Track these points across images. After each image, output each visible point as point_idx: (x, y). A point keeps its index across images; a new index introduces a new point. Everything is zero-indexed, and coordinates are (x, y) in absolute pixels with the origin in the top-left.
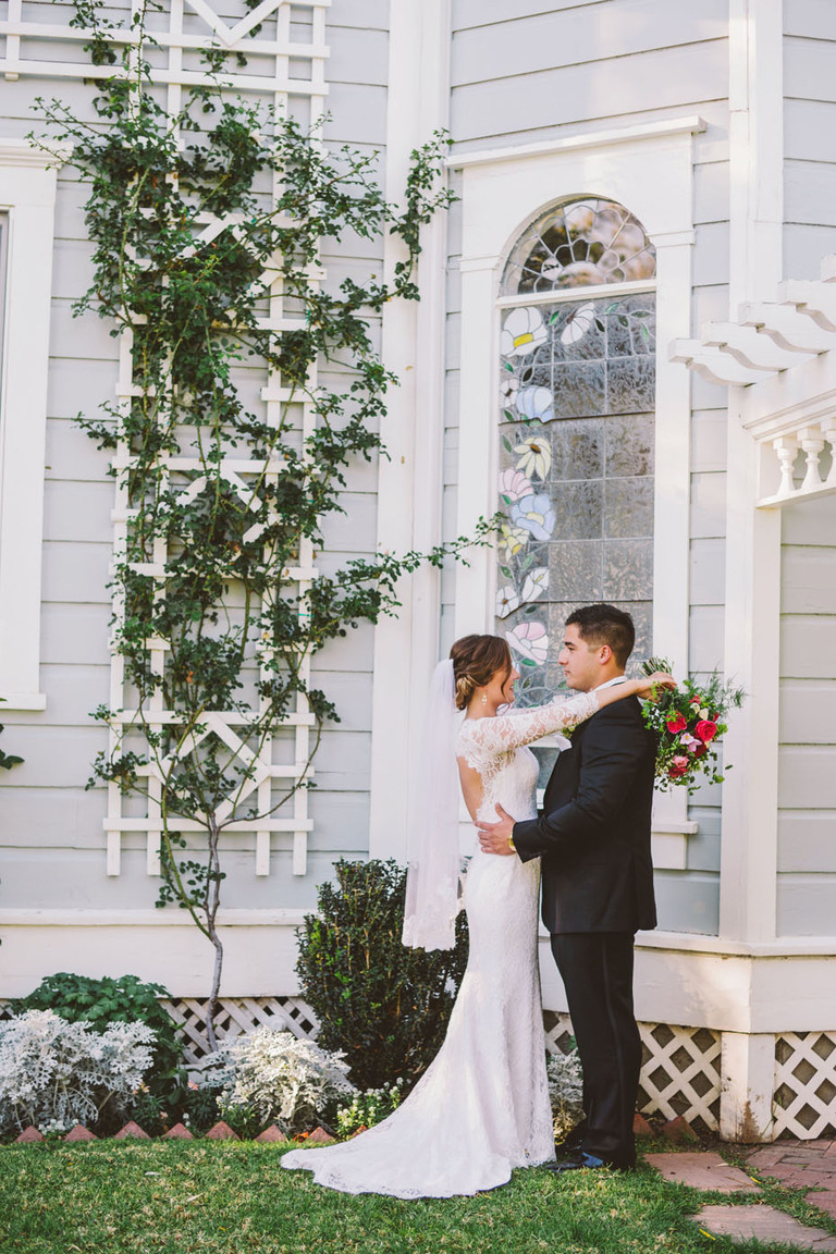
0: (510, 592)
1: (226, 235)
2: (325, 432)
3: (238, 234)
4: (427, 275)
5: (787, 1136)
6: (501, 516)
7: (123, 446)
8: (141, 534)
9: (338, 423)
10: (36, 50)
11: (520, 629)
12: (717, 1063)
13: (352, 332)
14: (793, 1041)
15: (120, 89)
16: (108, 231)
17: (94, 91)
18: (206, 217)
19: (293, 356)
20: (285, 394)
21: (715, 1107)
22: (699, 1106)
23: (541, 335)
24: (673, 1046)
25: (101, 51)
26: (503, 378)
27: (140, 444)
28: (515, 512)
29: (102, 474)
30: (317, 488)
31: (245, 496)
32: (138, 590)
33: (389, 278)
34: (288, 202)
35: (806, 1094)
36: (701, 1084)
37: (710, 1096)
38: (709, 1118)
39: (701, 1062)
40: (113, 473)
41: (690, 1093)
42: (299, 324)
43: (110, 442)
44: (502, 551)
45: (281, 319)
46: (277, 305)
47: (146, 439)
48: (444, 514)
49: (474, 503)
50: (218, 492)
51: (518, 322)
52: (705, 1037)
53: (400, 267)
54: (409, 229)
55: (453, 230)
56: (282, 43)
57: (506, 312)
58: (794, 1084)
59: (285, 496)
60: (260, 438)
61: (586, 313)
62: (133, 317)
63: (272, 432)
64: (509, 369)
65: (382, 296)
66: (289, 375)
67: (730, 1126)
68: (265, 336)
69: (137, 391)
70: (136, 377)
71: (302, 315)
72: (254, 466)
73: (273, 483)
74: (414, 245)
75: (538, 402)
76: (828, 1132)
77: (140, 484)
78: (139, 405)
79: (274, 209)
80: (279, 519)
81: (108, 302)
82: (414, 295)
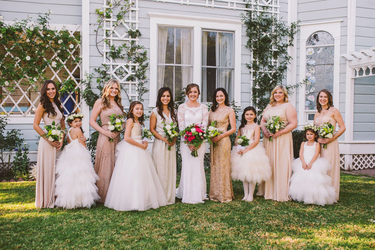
0: (308, 91)
1: (267, 36)
2: (281, 66)
3: (269, 36)
4: (294, 42)
5: (354, 169)
6: (306, 80)
7: (252, 69)
8: (255, 82)
9: (282, 65)
10: (238, 5)
11: (310, 96)
12: (344, 159)
13: (283, 51)
14: (354, 156)
15: (250, 12)
16: (250, 35)
17: (247, 12)
18: (264, 33)
19: (276, 55)
20: (274, 61)
21: (344, 166)
23: (313, 52)
25: (247, 6)
26: (307, 59)
27: (254, 68)
28: (309, 79)
29: (249, 73)
30: (280, 75)
31: (269, 76)
32: (254, 90)
33: (288, 43)
34: (276, 31)
35: (356, 163)
37: (343, 164)
40: (251, 72)
42: (276, 50)
43: (250, 68)
44: (306, 85)
45: (274, 49)
46: (273, 47)
47: (256, 67)
48: (297, 79)
49: (302, 78)
50: (266, 75)
51: (309, 50)
53: (290, 41)
54: (292, 35)
55: (299, 35)
56: (273, 5)
57: (307, 48)
59: (275, 76)
60: (271, 67)
61: (322, 49)
62: (253, 48)
63: (273, 67)
64: (307, 57)
65: (287, 46)
66: (276, 58)
67: (346, 168)
68: (271, 51)
69: (254, 60)
70: (254, 57)
71: (276, 48)
72: (271, 72)
73: (272, 74)
74: (292, 37)
75: (313, 62)
76: (359, 169)
77: (255, 74)
78: (255, 62)
79: (273, 31)
80: (274, 80)
81: (250, 46)
82: (293, 45)
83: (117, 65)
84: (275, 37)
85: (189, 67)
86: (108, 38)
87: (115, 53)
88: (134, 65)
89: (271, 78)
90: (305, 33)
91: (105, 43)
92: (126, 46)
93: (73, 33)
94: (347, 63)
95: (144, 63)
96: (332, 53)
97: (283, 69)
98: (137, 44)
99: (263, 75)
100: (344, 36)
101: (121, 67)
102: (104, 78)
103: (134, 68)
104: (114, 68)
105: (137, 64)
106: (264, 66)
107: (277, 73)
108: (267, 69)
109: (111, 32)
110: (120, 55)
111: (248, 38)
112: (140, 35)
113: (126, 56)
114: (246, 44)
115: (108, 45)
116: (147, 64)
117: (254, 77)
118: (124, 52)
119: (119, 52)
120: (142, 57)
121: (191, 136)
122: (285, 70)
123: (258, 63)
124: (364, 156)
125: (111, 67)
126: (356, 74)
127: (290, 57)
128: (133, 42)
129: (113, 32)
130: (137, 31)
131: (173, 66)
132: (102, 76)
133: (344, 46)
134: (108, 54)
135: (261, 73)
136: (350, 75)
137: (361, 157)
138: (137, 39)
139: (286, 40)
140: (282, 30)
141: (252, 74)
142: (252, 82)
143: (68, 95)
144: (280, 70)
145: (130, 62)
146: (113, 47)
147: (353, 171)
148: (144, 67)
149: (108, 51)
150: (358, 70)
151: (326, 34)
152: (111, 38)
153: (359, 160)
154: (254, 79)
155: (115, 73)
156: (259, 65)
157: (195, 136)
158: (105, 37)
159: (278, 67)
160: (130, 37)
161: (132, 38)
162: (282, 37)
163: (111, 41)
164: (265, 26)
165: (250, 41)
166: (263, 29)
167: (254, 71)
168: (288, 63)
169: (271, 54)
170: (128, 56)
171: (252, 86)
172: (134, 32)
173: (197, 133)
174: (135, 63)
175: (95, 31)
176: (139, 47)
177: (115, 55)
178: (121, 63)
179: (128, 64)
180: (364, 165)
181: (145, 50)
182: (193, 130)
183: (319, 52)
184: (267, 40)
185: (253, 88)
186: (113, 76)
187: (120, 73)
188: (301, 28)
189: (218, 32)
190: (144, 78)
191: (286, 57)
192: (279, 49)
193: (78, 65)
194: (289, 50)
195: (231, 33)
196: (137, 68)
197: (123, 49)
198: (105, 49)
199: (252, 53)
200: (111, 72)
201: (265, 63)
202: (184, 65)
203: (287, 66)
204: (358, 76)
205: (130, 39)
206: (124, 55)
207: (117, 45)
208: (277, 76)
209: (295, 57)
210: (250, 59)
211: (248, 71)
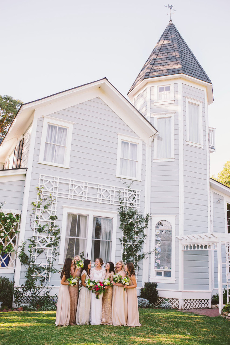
0: (156, 257)
1: (132, 222)
2: (140, 241)
3: (133, 222)
4: (148, 226)
5: (185, 309)
6: (155, 249)
7: (123, 241)
8: (124, 250)
10: (116, 202)
11: (157, 260)
12: (178, 302)
13: (142, 231)
14: (185, 300)
15: (123, 207)
16: (122, 221)
17: (120, 207)
18: (130, 220)
19: (137, 233)
20: (136, 237)
21: (178, 306)
22: (177, 306)
23: (160, 233)
24: (174, 301)
25: (121, 203)
27: (124, 241)
28: (157, 249)
30: (139, 246)
31: (133, 247)
32: (124, 255)
34: (137, 219)
35: (186, 305)
36: (177, 304)
37: (178, 305)
38: (178, 308)
39: (177, 302)
40: (122, 244)
41: (176, 305)
42: (138, 230)
43: (121, 241)
44: (155, 253)
46: (135, 229)
47: (125, 241)
48: (150, 249)
49: (153, 248)
50: (131, 246)
51: (157, 231)
52: (177, 299)
53: (146, 225)
54: (147, 221)
55: (151, 222)
56: (136, 203)
57: (156, 230)
58: (185, 304)
59: (136, 247)
60: (134, 241)
61: (164, 231)
62: (124, 229)
63: (135, 241)
64: (156, 235)
65: (144, 227)
66: (137, 235)
67: (180, 308)
68: (134, 231)
69: (124, 236)
70: (124, 234)
71: (137, 229)
72: (134, 244)
73: (135, 245)
74: (147, 223)
75: (159, 239)
76: (188, 309)
77: (124, 245)
78: (124, 237)
79: (136, 219)
80: (136, 249)
81: (122, 227)
82: (147, 228)
83: (41, 237)
84: (137, 222)
85: (84, 239)
86: (38, 220)
88: (52, 237)
89: (134, 248)
90: (154, 221)
91: (35, 223)
92: (48, 225)
93: (15, 215)
94: (179, 241)
95: (58, 236)
96: (171, 234)
97: (141, 242)
98: (54, 224)
99: (129, 245)
100: (177, 224)
101: (44, 238)
102: (33, 244)
103: (51, 239)
104: (39, 239)
105: (53, 237)
106: (130, 240)
107: (138, 245)
108: (132, 242)
109: (40, 216)
110: (44, 230)
111: (121, 223)
112: (57, 218)
113: (48, 231)
114: (119, 226)
115: (37, 224)
116: (60, 237)
117: (124, 247)
118: (46, 229)
119: (43, 228)
120: (57, 232)
121: (98, 288)
122: (142, 243)
123: (126, 238)
124: (190, 300)
125: (38, 238)
126: (184, 248)
127: (146, 235)
128: (52, 223)
129: (41, 217)
130: (56, 216)
131: (75, 239)
132: (32, 243)
133: (177, 230)
134: (37, 230)
135: (128, 245)
136: (181, 249)
137: (189, 301)
138: (55, 221)
139: (143, 224)
140: (141, 218)
141: (122, 245)
142: (122, 250)
143: (7, 254)
144: (139, 242)
145: (50, 235)
146: (40, 225)
147: (185, 310)
148: (58, 239)
149: (37, 228)
150: (185, 246)
151: (167, 223)
152: (39, 220)
153: (187, 303)
154: (124, 248)
155: (40, 241)
156: (127, 239)
157: (100, 288)
158: (36, 219)
159: (138, 240)
160: (51, 219)
161: (52, 220)
162: (141, 223)
163: (39, 222)
164: (131, 215)
165: (122, 224)
166: (129, 217)
167: (124, 243)
168: (144, 239)
169: (134, 233)
170: (49, 231)
171: (122, 252)
172: (53, 217)
173: (101, 286)
174: (52, 235)
175: (30, 215)
176: (56, 226)
177: (40, 230)
178: (44, 236)
179: (48, 236)
180: (191, 306)
181: (59, 228)
182: (99, 284)
183: (163, 233)
184: (132, 224)
185: (123, 254)
186: (38, 244)
187: (42, 242)
188: (153, 218)
189: (103, 218)
190: (57, 245)
191: (143, 235)
192: (139, 230)
193: (16, 235)
194: (145, 230)
195: (111, 219)
196: (53, 239)
197: (46, 227)
198: (35, 227)
199: (123, 232)
200: (37, 241)
201: (130, 238)
202: (81, 238)
203: (144, 240)
204: (185, 249)
205: (51, 221)
206: (46, 231)
207: (43, 224)
208: (137, 247)
209: (148, 235)
210: (122, 235)
211: (120, 243)
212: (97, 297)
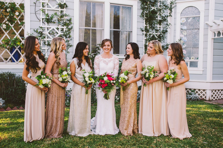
1: (154, 9)
2: (163, 30)
3: (156, 10)
4: (173, 14)
5: (212, 100)
6: (181, 39)
7: (144, 31)
8: (146, 40)
9: (165, 29)
12: (206, 93)
13: (165, 20)
14: (213, 91)
16: (143, 9)
18: (152, 7)
19: (160, 22)
20: (159, 26)
21: (206, 97)
22: (204, 97)
23: (185, 21)
24: (200, 91)
26: (181, 25)
28: (182, 39)
29: (142, 34)
30: (163, 36)
31: (156, 37)
33: (169, 15)
34: (160, 6)
35: (214, 96)
36: (204, 95)
37: (205, 96)
38: (205, 98)
39: (204, 93)
40: (143, 34)
41: (202, 96)
43: (143, 31)
46: (158, 17)
47: (147, 30)
49: (177, 38)
51: (183, 19)
52: (204, 90)
53: (169, 13)
54: (171, 9)
55: (176, 9)
57: (181, 18)
58: (213, 95)
59: (159, 37)
60: (157, 31)
61: (191, 18)
62: (145, 18)
63: (158, 30)
64: (181, 24)
66: (160, 24)
67: (207, 99)
68: (157, 20)
69: (146, 26)
70: (146, 24)
71: (160, 18)
72: (157, 34)
73: (158, 35)
74: (171, 11)
75: (185, 27)
76: (216, 99)
77: (146, 35)
78: (146, 27)
79: (159, 6)
80: (159, 39)
81: (143, 16)
82: (171, 16)
83: (50, 28)
84: (160, 10)
85: (101, 29)
86: (44, 8)
87: (49, 19)
88: (63, 27)
89: (157, 38)
90: (179, 8)
91: (41, 12)
92: (57, 14)
93: (19, 4)
94: (209, 28)
95: (70, 27)
96: (199, 21)
97: (165, 32)
98: (64, 13)
99: (152, 35)
100: (207, 9)
101: (53, 29)
102: (41, 36)
103: (62, 30)
104: (48, 30)
105: (65, 27)
106: (152, 30)
107: (161, 35)
108: (155, 32)
109: (46, 4)
110: (53, 20)
111: (142, 11)
112: (67, 6)
113: (57, 21)
114: (140, 14)
115: (44, 13)
116: (72, 27)
117: (146, 37)
118: (55, 19)
119: (52, 18)
120: (68, 22)
121: (104, 83)
122: (166, 33)
123: (148, 28)
124: (219, 90)
125: (46, 29)
126: (215, 36)
127: (170, 24)
128: (62, 11)
129: (48, 4)
130: (65, 4)
131: (90, 29)
132: (39, 35)
133: (207, 16)
134: (44, 20)
135: (150, 34)
136: (211, 36)
137: (217, 91)
138: (64, 10)
139: (167, 12)
140: (164, 5)
141: (144, 35)
142: (144, 41)
143: (15, 48)
144: (162, 32)
145: (60, 25)
146: (47, 14)
148: (70, 29)
149: (44, 17)
150: (216, 33)
151: (194, 9)
152: (46, 8)
153: (216, 93)
154: (146, 38)
155: (49, 33)
156: (149, 29)
157: (108, 83)
158: (41, 7)
159: (161, 30)
160: (60, 8)
161: (61, 8)
162: (165, 10)
163: (46, 11)
164: (153, 3)
165: (143, 13)
166: (151, 5)
167: (146, 33)
168: (168, 28)
169: (157, 22)
170: (59, 21)
171: (144, 43)
172: (62, 5)
173: (109, 81)
174: (63, 26)
175: (34, 3)
176: (66, 15)
177: (49, 20)
178: (53, 26)
179: (58, 27)
180: (219, 97)
181: (70, 17)
182: (106, 79)
183: (189, 21)
184: (154, 12)
185: (145, 45)
186: (47, 35)
187: (52, 33)
188: (177, 5)
189: (121, 6)
190: (69, 37)
191: (167, 24)
192: (162, 18)
193: (23, 27)
194: (169, 19)
195: (129, 8)
196: (64, 30)
197: (55, 16)
198: (42, 16)
199: (144, 20)
200: (46, 32)
201: (153, 28)
202: (98, 28)
203: (168, 30)
205: (60, 9)
207: (51, 14)
208: (161, 37)
209: (173, 24)
210: (143, 25)
211: (141, 33)
212: (106, 97)
